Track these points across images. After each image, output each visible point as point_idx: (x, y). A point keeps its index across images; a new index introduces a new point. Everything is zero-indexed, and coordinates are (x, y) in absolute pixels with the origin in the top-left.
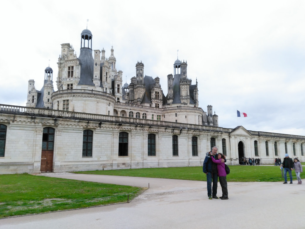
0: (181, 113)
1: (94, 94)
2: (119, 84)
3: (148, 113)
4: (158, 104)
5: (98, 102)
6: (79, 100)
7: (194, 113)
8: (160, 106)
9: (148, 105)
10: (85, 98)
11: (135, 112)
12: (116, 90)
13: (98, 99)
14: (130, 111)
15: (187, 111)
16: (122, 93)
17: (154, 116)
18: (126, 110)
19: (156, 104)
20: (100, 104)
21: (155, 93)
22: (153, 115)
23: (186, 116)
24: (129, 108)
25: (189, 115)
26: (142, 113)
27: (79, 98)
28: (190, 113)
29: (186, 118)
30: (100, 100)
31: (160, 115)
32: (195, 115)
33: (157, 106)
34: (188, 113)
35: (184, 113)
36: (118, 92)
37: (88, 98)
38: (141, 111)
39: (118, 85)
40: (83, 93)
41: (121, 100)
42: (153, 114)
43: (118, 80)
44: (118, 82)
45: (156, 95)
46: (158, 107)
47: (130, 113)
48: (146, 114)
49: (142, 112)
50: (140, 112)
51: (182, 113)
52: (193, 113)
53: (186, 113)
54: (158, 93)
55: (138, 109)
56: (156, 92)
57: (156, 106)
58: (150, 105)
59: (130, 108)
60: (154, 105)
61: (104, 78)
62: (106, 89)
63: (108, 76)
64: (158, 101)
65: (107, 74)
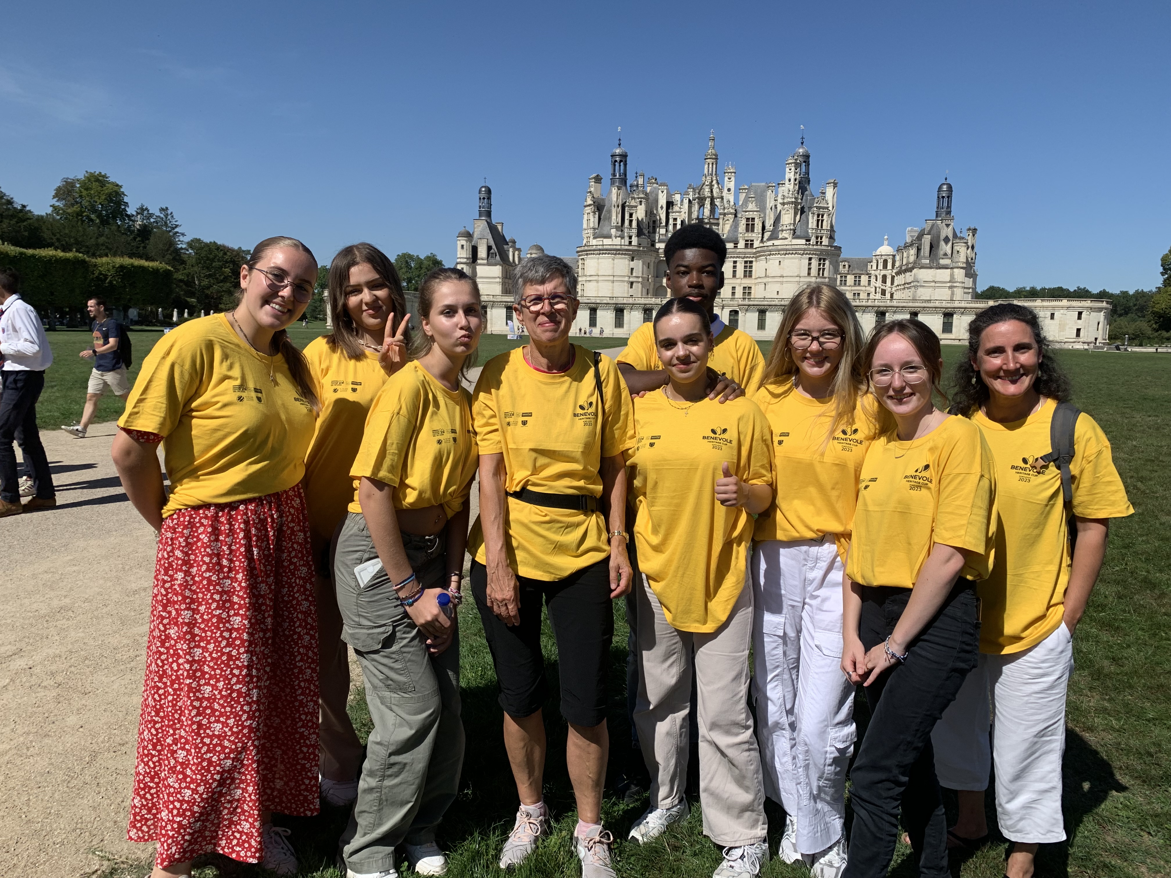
0: (772, 257)
2: (675, 217)
4: (752, 241)
5: (613, 259)
7: (795, 256)
8: (756, 244)
15: (780, 252)
17: (738, 264)
19: (746, 241)
20: (616, 262)
21: (744, 222)
22: (735, 262)
23: (780, 262)
25: (784, 259)
28: (787, 256)
29: (780, 264)
30: (616, 256)
31: (750, 260)
32: (799, 259)
33: (749, 244)
34: (783, 256)
35: (777, 256)
42: (735, 259)
45: (747, 225)
46: (752, 245)
51: (774, 256)
52: (792, 256)
53: (779, 256)
54: (753, 219)
56: (748, 219)
57: (746, 246)
58: (735, 244)
60: (741, 244)
61: (627, 223)
62: (630, 237)
63: (634, 217)
64: (749, 236)
65: (631, 215)
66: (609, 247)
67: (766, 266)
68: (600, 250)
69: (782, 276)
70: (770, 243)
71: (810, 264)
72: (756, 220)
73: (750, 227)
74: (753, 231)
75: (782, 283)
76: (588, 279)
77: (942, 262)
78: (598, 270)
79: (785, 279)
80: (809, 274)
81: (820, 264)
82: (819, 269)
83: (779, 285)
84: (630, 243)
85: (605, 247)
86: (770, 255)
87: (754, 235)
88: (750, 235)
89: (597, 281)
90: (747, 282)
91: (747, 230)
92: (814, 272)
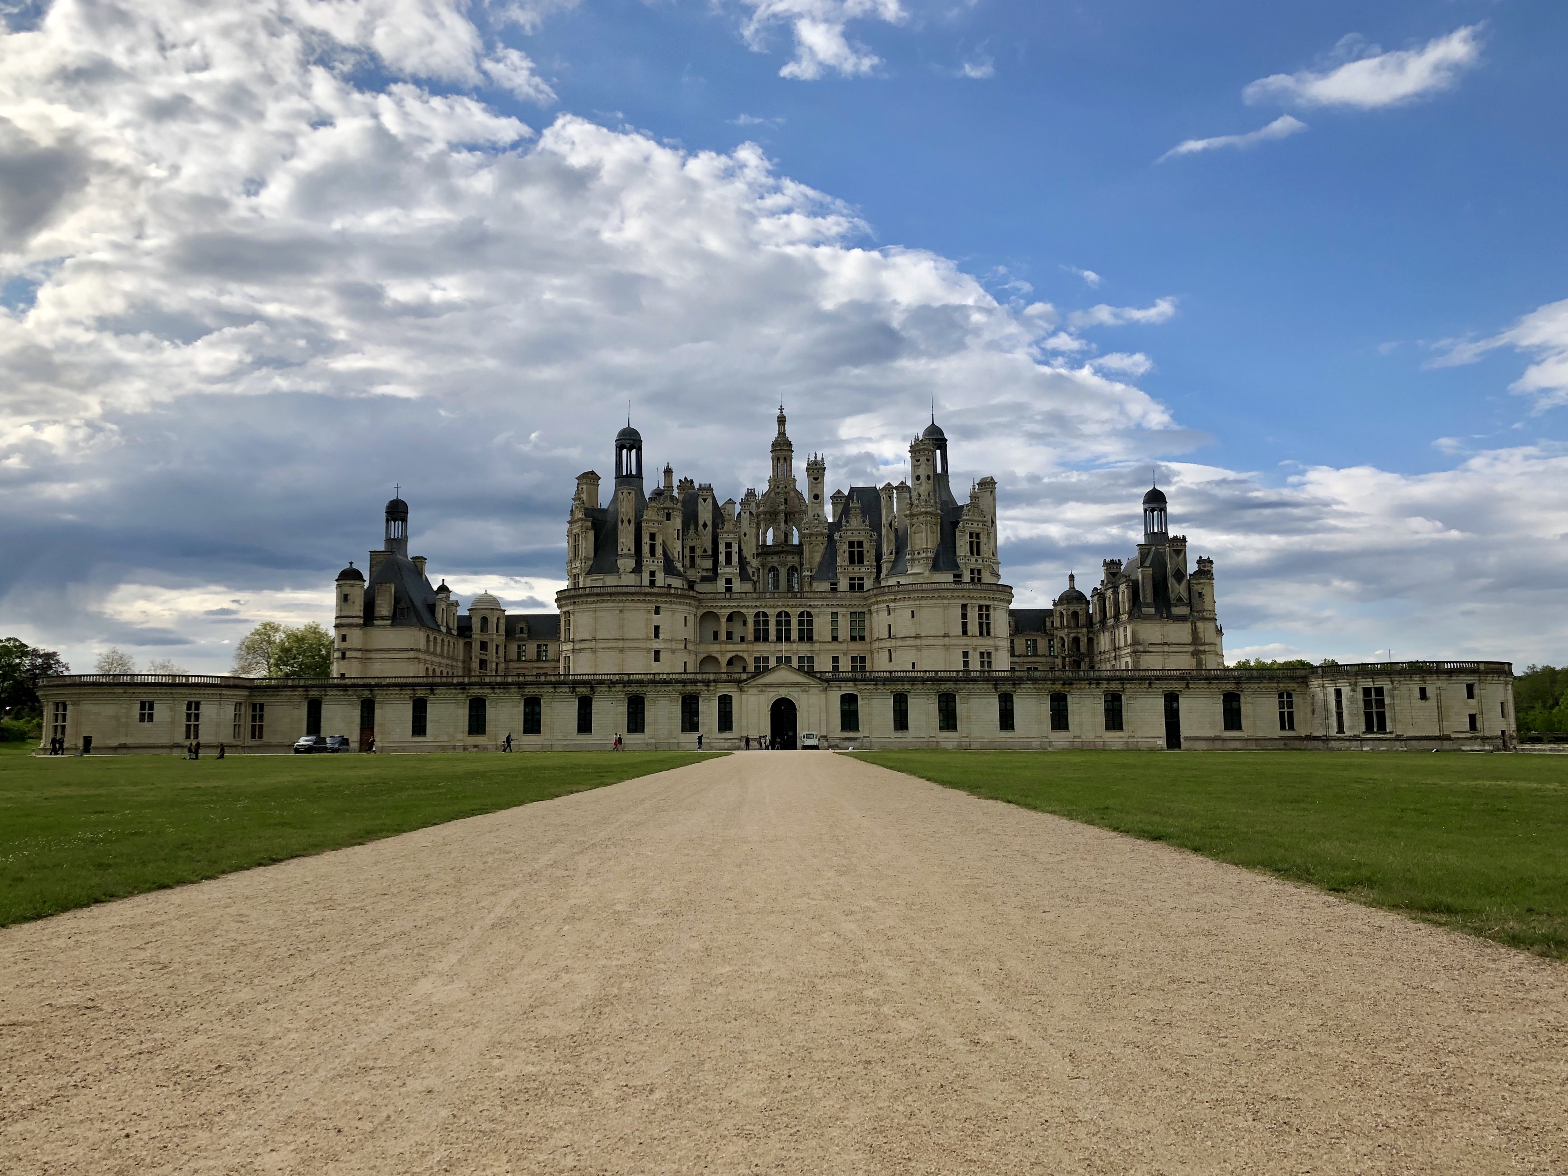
0: (898, 604)
1: (611, 594)
2: (729, 541)
3: (817, 610)
4: (861, 579)
5: (621, 611)
6: (583, 612)
7: (939, 601)
8: (868, 584)
9: (825, 586)
10: (593, 606)
11: (772, 612)
12: (722, 558)
13: (621, 604)
14: (757, 610)
15: (912, 596)
16: (737, 564)
17: (840, 618)
18: (743, 611)
19: (851, 579)
20: (627, 614)
21: (846, 547)
22: (835, 614)
23: (913, 612)
24: (750, 604)
25: (920, 606)
26: (794, 613)
27: (584, 606)
28: (923, 602)
29: (913, 617)
30: (627, 604)
31: (859, 610)
32: (945, 607)
33: (856, 586)
34: (918, 602)
35: (907, 603)
36: (729, 561)
37: (598, 605)
38: (793, 607)
39: (728, 545)
40: (587, 595)
41: (736, 585)
42: (835, 610)
43: (726, 532)
44: (725, 535)
45: (851, 554)
46: (861, 587)
47: (757, 615)
48: (809, 614)
49: (794, 609)
50: (787, 610)
51: (901, 603)
52: (933, 601)
53: (911, 602)
54: (860, 544)
55: (780, 604)
56: (851, 544)
57: (852, 587)
58: (832, 584)
59: (754, 604)
60: (843, 584)
61: (646, 549)
62: (652, 574)
63: (659, 540)
64: (857, 571)
65: (653, 537)
66: (614, 590)
67: (890, 619)
68: (598, 595)
69: (917, 637)
70: (892, 581)
71: (964, 616)
72: (866, 546)
73: (857, 557)
74: (861, 562)
75: (918, 648)
76: (577, 646)
77: (1176, 611)
78: (595, 630)
79: (925, 642)
80: (965, 632)
81: (980, 617)
82: (981, 624)
83: (914, 652)
84: (652, 583)
85: (606, 590)
86: (894, 600)
87: (863, 570)
88: (857, 569)
89: (594, 651)
90: (857, 648)
91: (852, 561)
92: (973, 627)
